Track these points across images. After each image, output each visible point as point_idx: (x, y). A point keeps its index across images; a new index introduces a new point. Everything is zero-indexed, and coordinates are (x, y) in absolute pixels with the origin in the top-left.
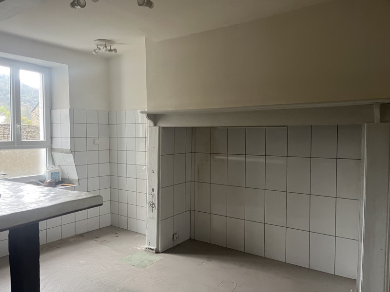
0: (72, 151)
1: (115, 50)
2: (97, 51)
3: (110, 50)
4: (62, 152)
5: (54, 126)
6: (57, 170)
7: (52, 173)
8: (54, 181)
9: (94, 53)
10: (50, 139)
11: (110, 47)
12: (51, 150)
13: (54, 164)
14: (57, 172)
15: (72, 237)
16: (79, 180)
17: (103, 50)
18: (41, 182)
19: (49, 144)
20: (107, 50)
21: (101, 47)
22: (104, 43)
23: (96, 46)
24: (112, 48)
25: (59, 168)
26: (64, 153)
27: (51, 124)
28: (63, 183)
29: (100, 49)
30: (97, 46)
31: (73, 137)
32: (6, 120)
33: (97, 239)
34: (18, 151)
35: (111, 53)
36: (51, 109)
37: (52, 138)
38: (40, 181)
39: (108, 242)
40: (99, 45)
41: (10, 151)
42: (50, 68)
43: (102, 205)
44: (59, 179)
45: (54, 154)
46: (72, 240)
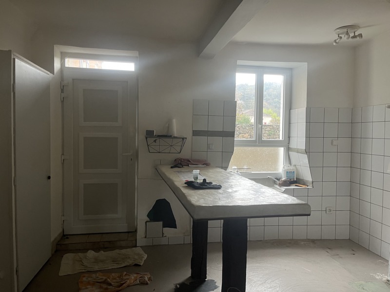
0: (307, 152)
1: (360, 35)
2: (337, 41)
3: (354, 37)
4: (298, 152)
5: (292, 125)
6: (293, 169)
7: (287, 172)
8: (289, 180)
9: (334, 44)
10: (287, 139)
11: (354, 33)
12: (288, 150)
13: (290, 163)
14: (293, 171)
15: (303, 240)
16: (313, 182)
17: (344, 38)
18: (278, 179)
19: (287, 144)
20: (348, 38)
21: (342, 36)
22: (345, 30)
23: (337, 36)
24: (357, 34)
25: (294, 168)
26: (300, 153)
27: (290, 123)
28: (297, 183)
29: (341, 38)
30: (339, 35)
31: (308, 137)
32: (271, 121)
33: (328, 250)
34: (259, 149)
35: (355, 40)
36: (290, 109)
37: (289, 137)
38: (276, 179)
39: (341, 258)
40: (341, 34)
41: (253, 148)
42: (291, 69)
43: (309, 215)
44: (294, 179)
45: (290, 153)
46: (302, 243)
